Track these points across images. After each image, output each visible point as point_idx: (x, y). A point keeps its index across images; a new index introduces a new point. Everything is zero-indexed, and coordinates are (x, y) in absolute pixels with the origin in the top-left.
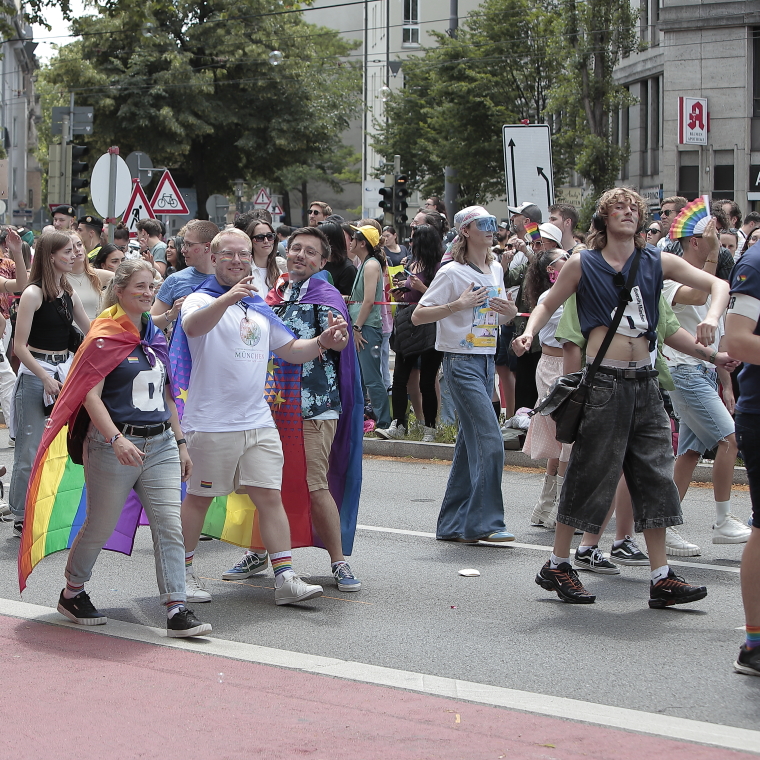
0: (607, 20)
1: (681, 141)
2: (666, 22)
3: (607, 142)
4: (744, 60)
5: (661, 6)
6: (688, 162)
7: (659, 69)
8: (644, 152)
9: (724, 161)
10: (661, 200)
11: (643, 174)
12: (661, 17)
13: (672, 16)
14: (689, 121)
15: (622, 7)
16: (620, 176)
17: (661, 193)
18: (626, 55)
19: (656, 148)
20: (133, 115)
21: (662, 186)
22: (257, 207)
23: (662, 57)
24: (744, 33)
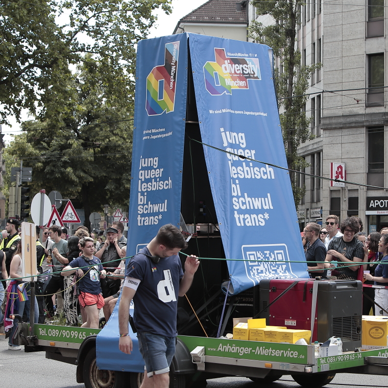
0: (294, 124)
1: (332, 185)
2: (324, 125)
3: (294, 185)
4: (364, 144)
5: (321, 117)
6: (335, 195)
7: (320, 148)
8: (312, 190)
9: (354, 195)
10: (322, 215)
11: (312, 201)
12: (322, 122)
13: (327, 122)
14: (336, 175)
15: (302, 117)
16: (300, 203)
17: (321, 211)
18: (303, 142)
19: (319, 189)
20: (53, 171)
21: (322, 208)
22: (115, 218)
23: (322, 142)
24: (364, 130)
